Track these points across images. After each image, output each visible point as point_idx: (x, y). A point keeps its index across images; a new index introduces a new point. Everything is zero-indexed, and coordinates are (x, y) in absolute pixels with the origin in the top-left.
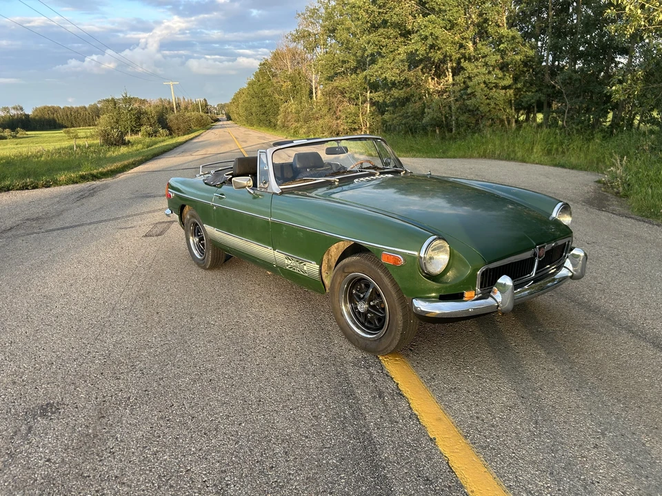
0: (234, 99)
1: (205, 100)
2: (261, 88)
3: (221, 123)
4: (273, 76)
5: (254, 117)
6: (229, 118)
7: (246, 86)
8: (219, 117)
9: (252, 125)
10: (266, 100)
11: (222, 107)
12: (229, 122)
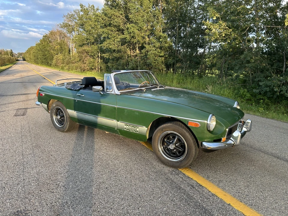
0: (27, 51)
1: (11, 50)
2: (44, 47)
3: (20, 62)
4: (50, 42)
5: (39, 60)
6: (24, 60)
7: (35, 45)
8: (19, 59)
9: (37, 63)
10: (46, 53)
11: (21, 54)
12: (25, 62)
